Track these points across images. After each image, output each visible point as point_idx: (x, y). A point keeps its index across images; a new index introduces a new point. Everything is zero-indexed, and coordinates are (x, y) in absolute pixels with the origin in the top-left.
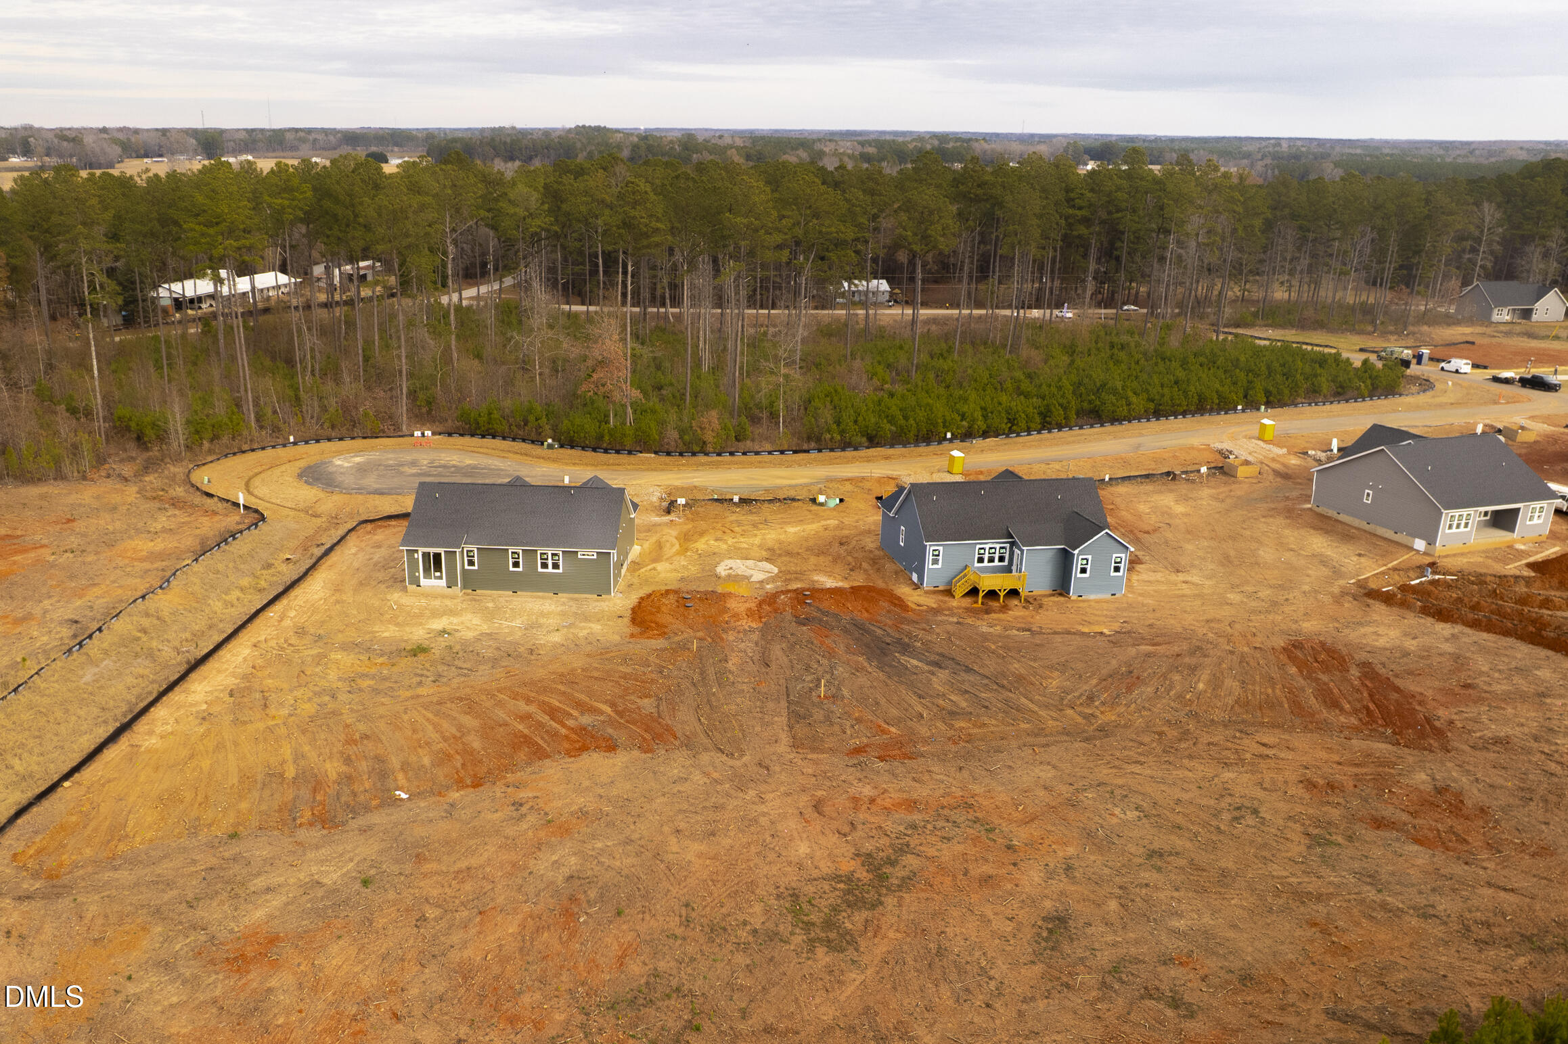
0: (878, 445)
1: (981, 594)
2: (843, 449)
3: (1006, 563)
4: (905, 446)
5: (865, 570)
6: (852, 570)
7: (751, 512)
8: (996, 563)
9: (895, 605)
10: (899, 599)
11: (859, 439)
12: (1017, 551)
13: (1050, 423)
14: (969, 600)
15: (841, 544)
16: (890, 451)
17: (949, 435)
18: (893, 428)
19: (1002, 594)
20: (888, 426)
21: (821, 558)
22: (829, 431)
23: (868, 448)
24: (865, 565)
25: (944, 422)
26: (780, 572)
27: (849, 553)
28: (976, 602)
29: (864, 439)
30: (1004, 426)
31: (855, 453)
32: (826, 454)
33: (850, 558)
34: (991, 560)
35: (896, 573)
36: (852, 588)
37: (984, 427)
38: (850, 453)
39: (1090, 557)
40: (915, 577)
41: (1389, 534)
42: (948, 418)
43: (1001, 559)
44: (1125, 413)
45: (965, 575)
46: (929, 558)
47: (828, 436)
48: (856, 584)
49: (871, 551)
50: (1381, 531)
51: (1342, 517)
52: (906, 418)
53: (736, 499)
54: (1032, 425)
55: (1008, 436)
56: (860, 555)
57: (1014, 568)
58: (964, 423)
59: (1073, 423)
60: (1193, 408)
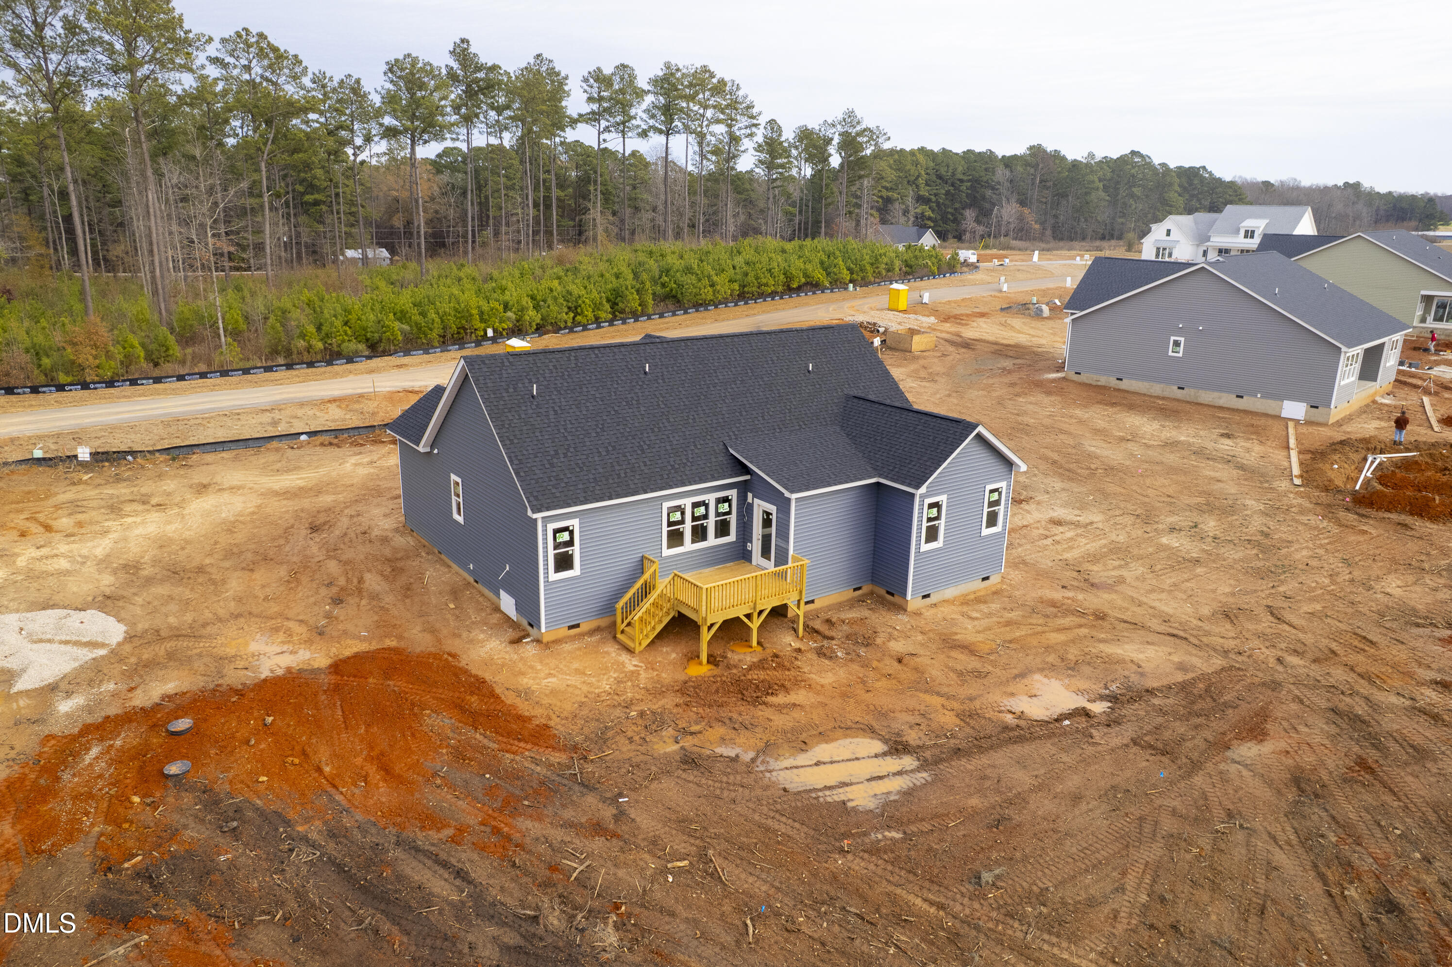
0: (386, 353)
1: (706, 636)
2: (329, 363)
3: (732, 538)
4: (426, 352)
5: (374, 597)
6: (337, 601)
7: (118, 479)
8: (712, 541)
9: (474, 719)
10: (479, 686)
11: (353, 346)
12: (760, 506)
13: (622, 312)
14: (671, 653)
15: (314, 529)
16: (406, 360)
17: (490, 333)
18: (406, 327)
19: (755, 625)
20: (397, 325)
21: (260, 576)
22: (303, 336)
23: (369, 358)
24: (373, 582)
25: (481, 313)
26: (130, 638)
27: (332, 552)
28: (695, 656)
29: (362, 347)
30: (565, 317)
31: (349, 366)
32: (302, 371)
33: (333, 566)
34: (700, 533)
35: (455, 593)
36: (337, 667)
37: (538, 319)
38: (340, 367)
39: (943, 499)
40: (507, 603)
41: (1228, 400)
42: (485, 308)
43: (722, 529)
44: (710, 297)
45: (646, 590)
46: (547, 554)
47: (302, 344)
48: (352, 648)
49: (385, 540)
50: (1207, 397)
51: (1125, 385)
52: (423, 314)
53: (84, 453)
54: (603, 315)
55: (571, 330)
56: (358, 552)
57: (756, 546)
58: (509, 314)
59: (650, 311)
60: (780, 289)
